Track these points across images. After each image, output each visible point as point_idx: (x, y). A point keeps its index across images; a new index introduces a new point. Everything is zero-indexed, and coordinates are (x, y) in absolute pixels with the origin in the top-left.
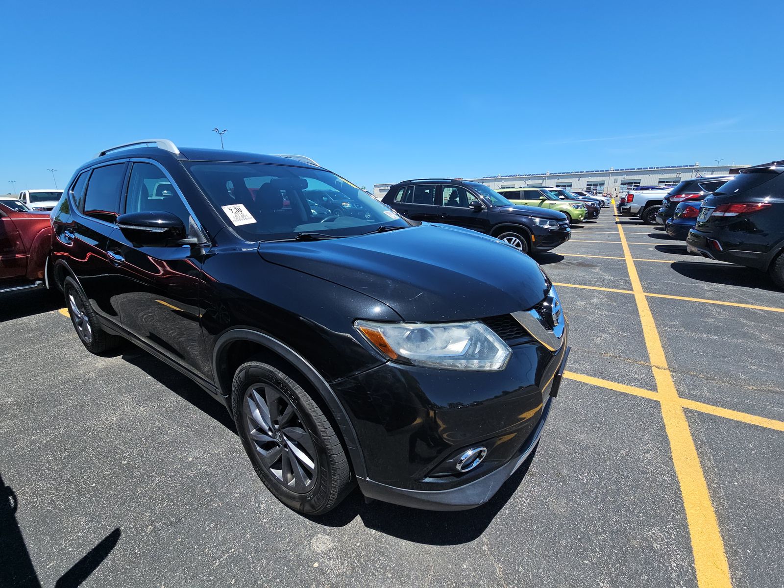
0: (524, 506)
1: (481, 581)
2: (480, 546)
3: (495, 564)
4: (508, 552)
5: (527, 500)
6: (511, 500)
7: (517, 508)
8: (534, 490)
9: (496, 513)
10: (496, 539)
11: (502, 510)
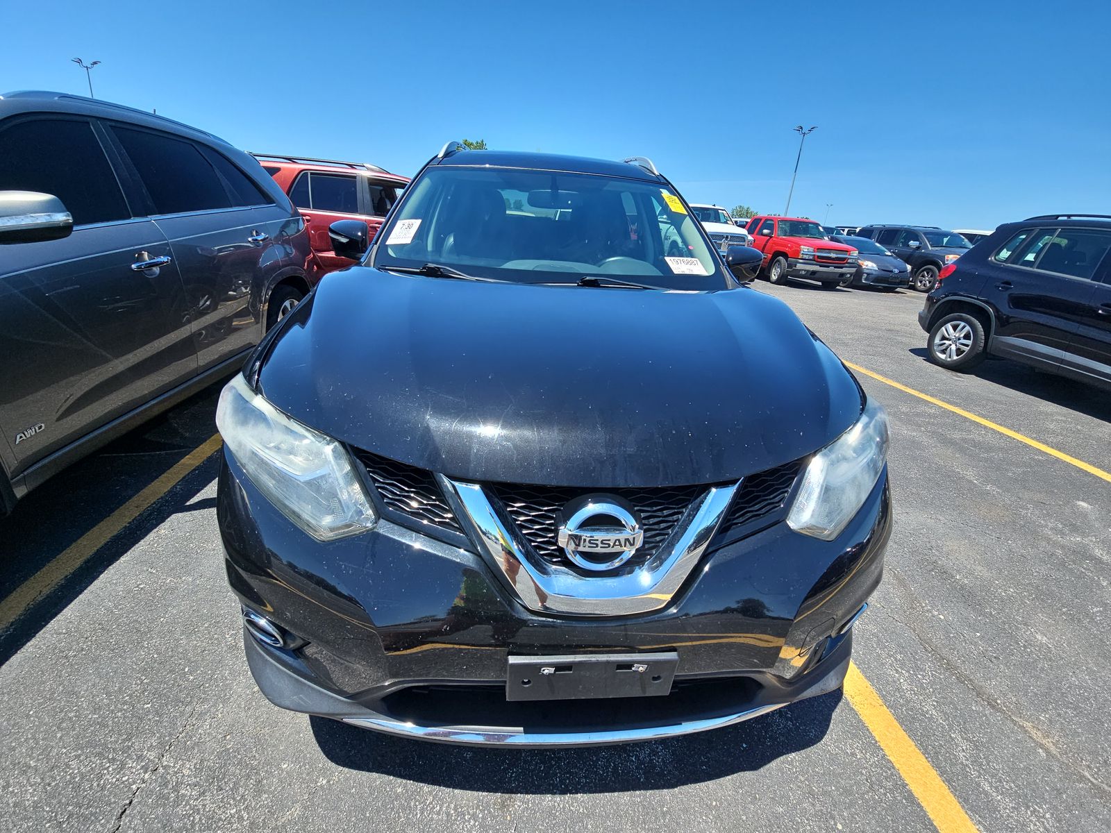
0: (422, 813)
1: (267, 796)
2: (324, 772)
3: (297, 806)
4: (323, 818)
5: (438, 814)
6: (426, 788)
7: (412, 804)
8: (469, 822)
9: (389, 773)
10: (342, 791)
11: (399, 780)
